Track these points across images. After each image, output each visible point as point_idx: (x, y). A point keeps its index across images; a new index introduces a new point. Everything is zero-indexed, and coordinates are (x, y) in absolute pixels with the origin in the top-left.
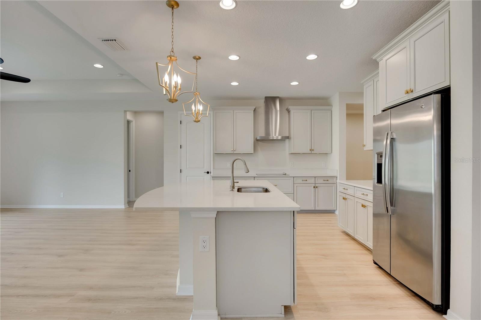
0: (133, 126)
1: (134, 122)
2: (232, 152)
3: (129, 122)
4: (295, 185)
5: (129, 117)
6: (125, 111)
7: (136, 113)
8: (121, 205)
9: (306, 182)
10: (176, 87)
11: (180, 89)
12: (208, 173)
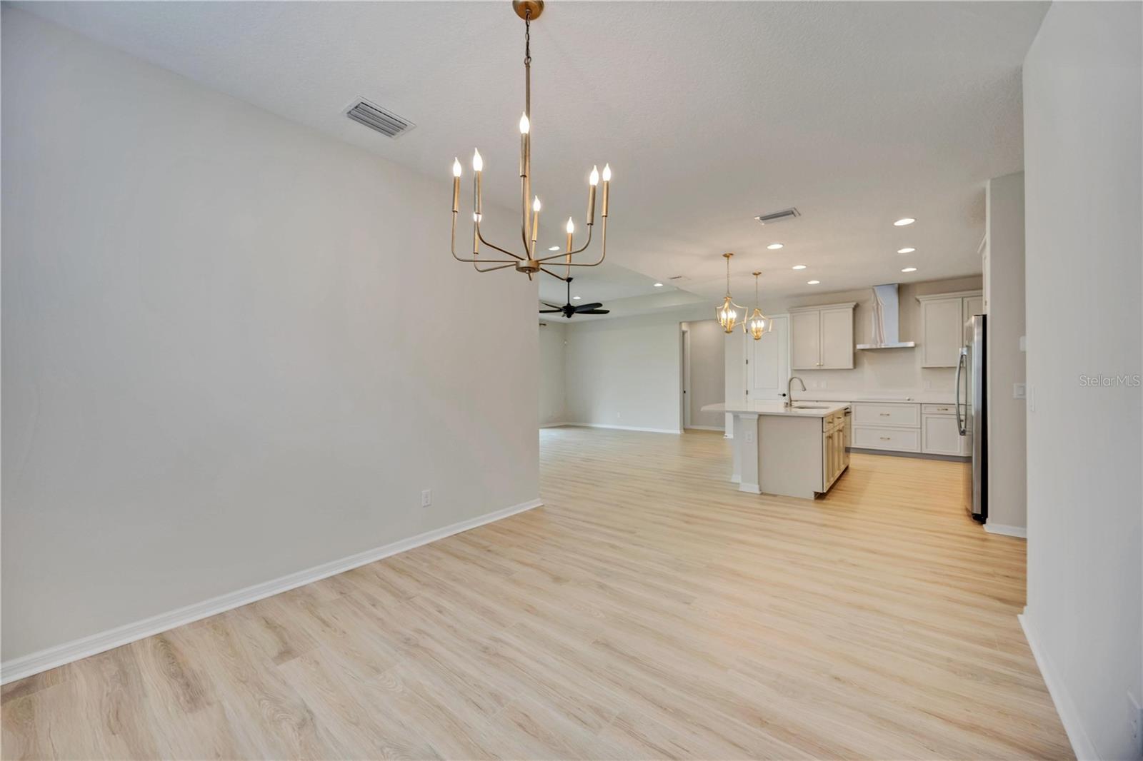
0: (688, 336)
1: (689, 332)
2: (818, 368)
3: (684, 333)
4: (923, 415)
5: (684, 327)
6: (681, 323)
7: (691, 323)
8: (677, 430)
9: (946, 412)
10: (731, 322)
11: (735, 323)
12: (784, 395)
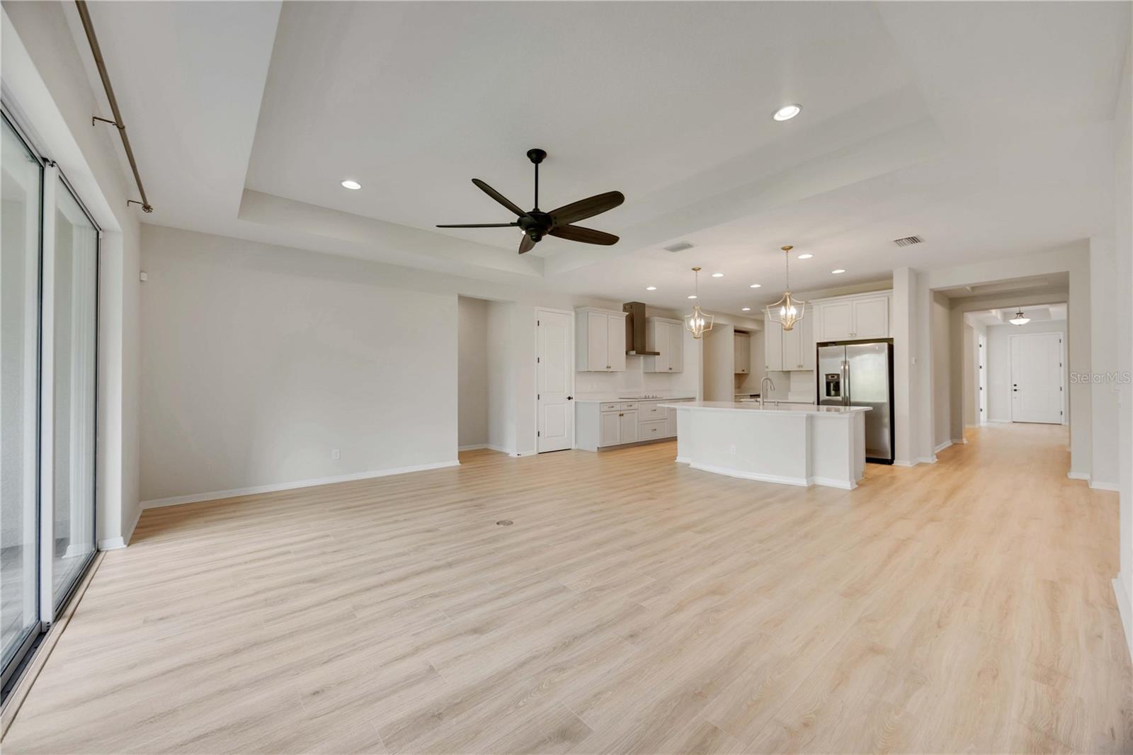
12: (569, 398)
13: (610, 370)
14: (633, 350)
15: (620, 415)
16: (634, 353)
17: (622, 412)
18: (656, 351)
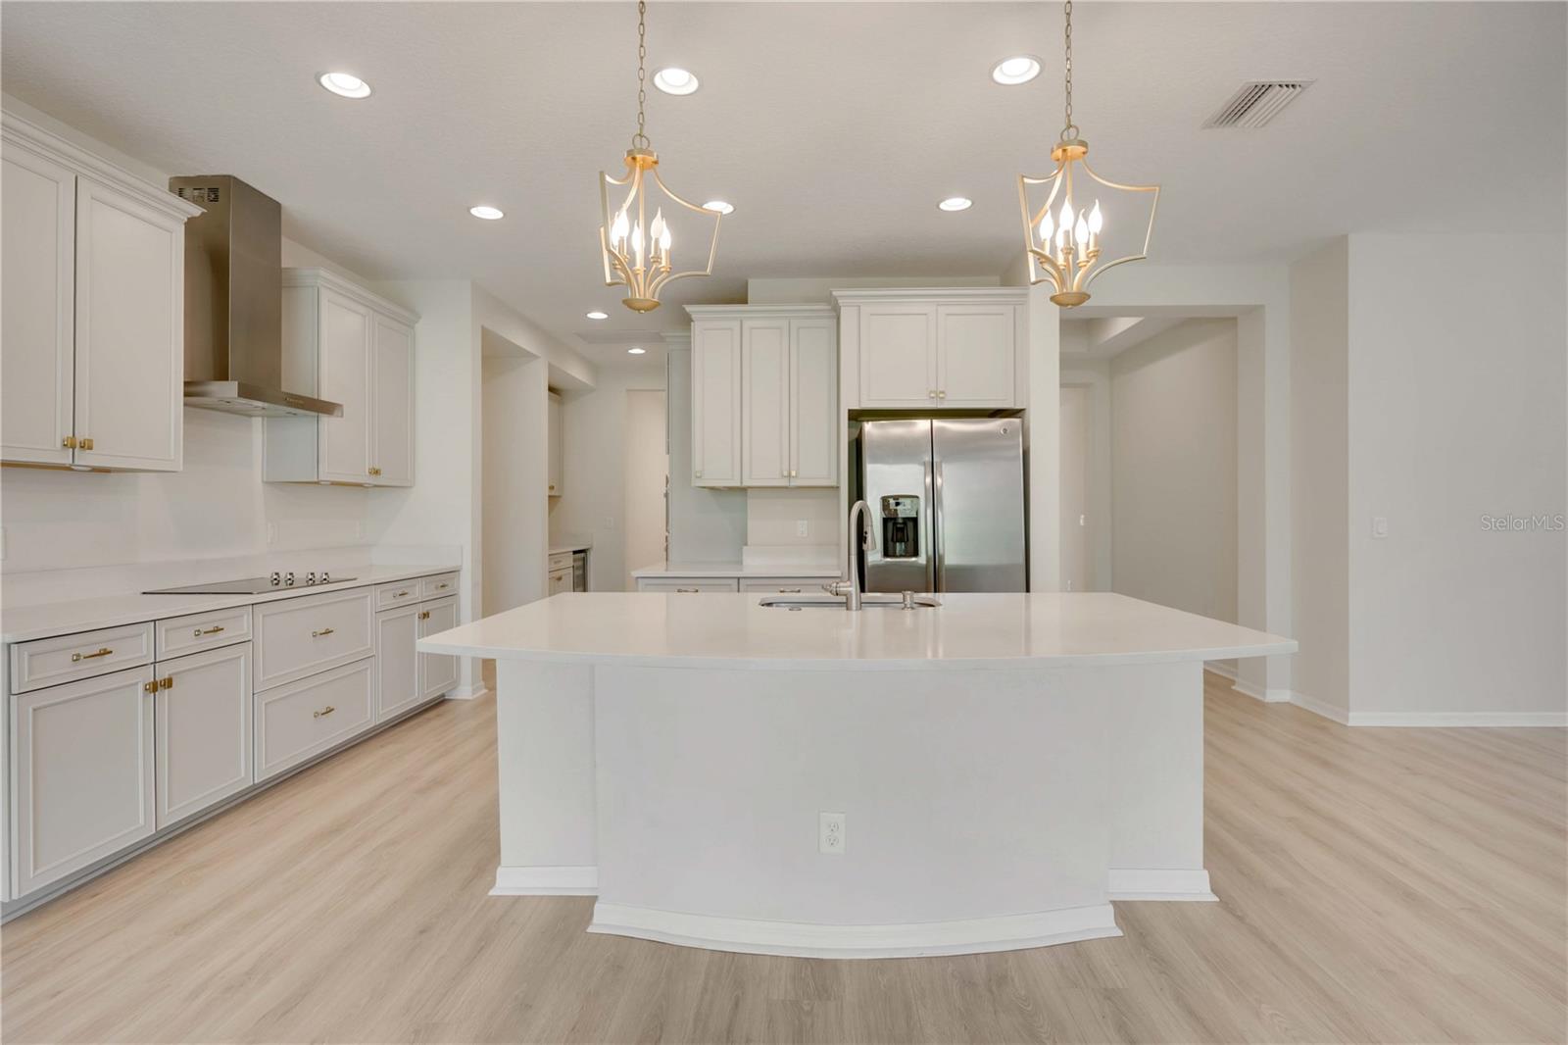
9: (404, 600)
13: (86, 459)
14: (222, 375)
15: (154, 687)
16: (229, 389)
17: (163, 672)
18: (324, 397)
